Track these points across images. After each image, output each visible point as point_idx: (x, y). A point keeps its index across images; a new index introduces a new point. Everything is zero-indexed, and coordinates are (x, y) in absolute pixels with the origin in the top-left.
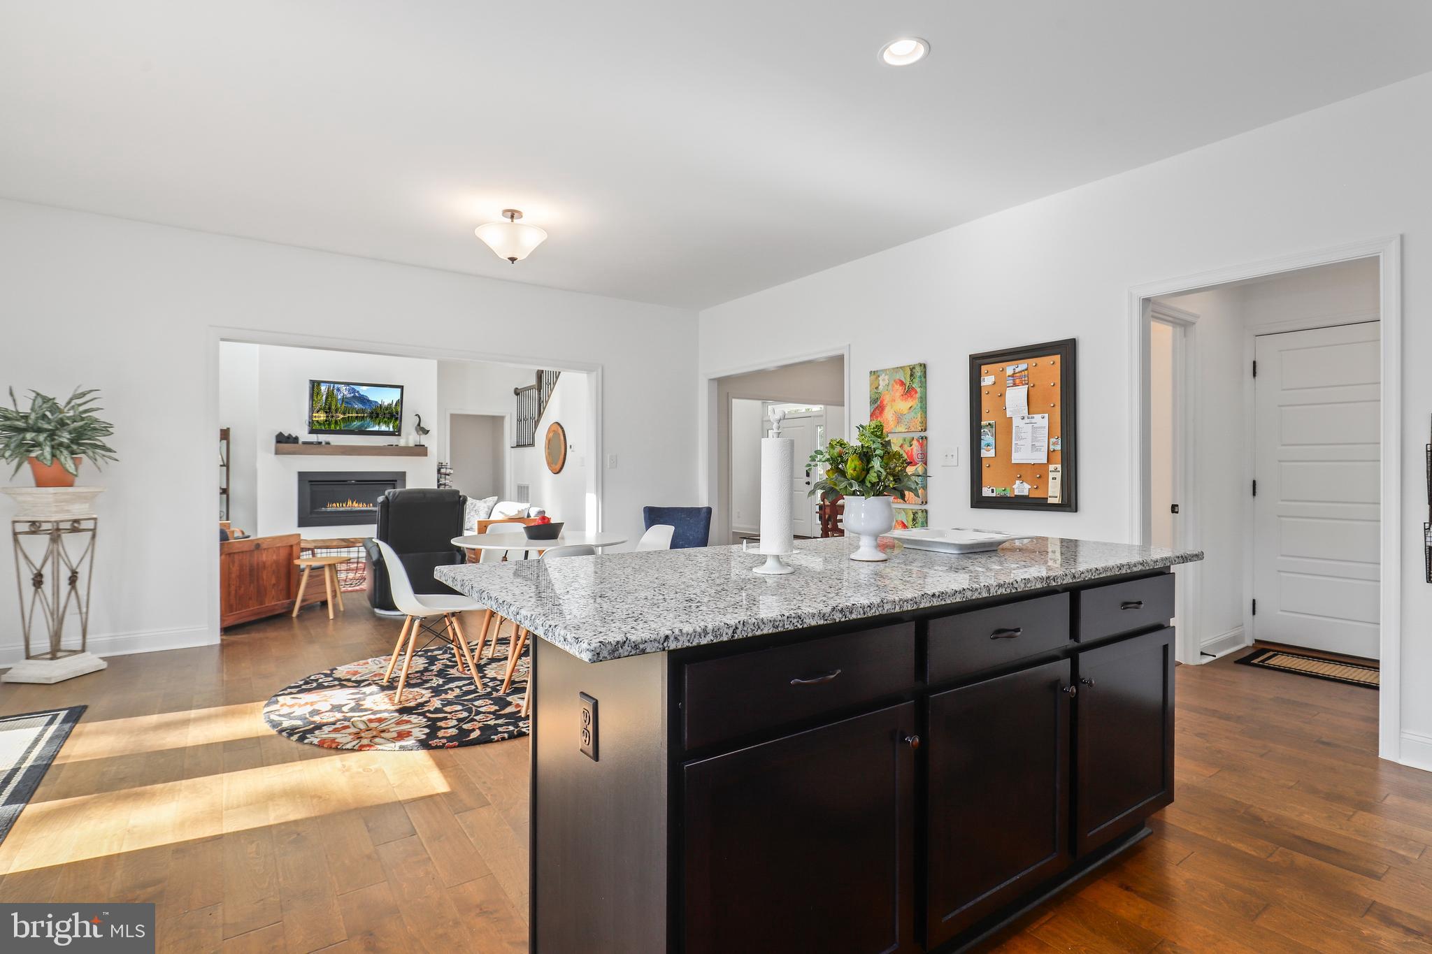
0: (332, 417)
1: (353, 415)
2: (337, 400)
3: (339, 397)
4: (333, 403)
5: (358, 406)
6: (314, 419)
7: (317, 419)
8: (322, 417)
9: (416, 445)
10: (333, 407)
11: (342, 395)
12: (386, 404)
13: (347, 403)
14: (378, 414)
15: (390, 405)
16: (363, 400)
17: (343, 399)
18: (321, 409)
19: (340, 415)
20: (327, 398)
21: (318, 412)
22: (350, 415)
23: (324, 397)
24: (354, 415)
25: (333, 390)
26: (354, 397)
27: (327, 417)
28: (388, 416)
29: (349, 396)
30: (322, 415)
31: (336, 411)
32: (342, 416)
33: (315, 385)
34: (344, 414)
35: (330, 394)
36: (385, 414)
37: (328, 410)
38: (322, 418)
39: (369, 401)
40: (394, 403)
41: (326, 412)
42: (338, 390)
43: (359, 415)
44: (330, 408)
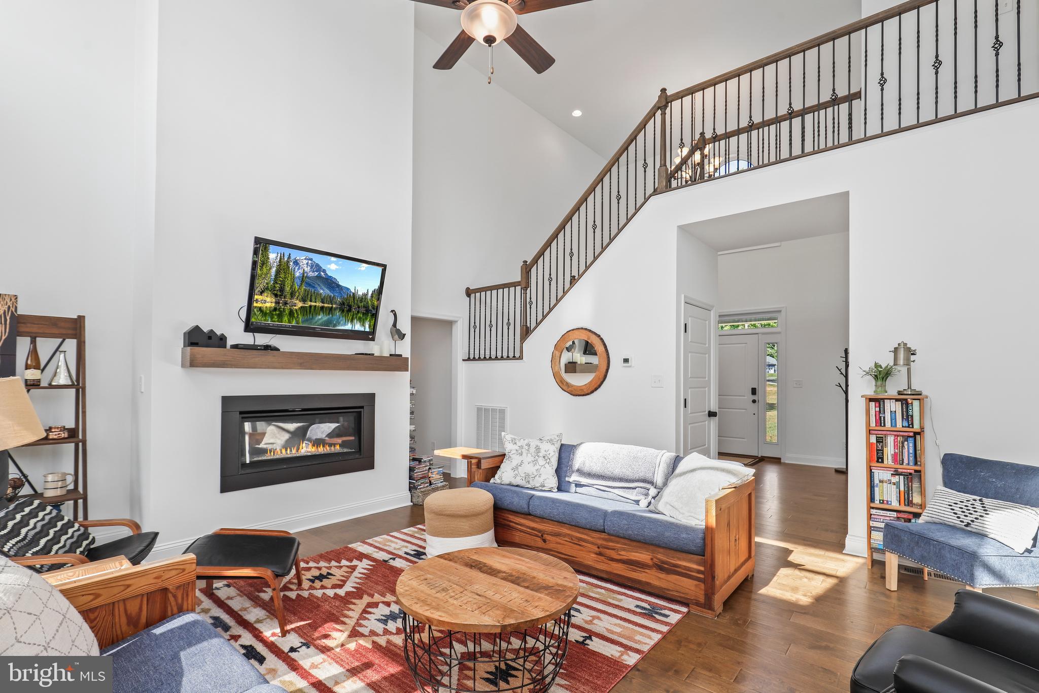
0: (286, 303)
1: (317, 304)
2: (294, 278)
3: (297, 274)
4: (288, 283)
5: (324, 291)
6: (255, 304)
7: (259, 305)
8: (267, 301)
9: (391, 355)
10: (287, 289)
11: (301, 271)
12: (360, 293)
13: (309, 284)
14: (350, 307)
15: (366, 295)
16: (331, 283)
17: (304, 278)
18: (267, 289)
19: (297, 302)
20: (278, 273)
21: (262, 293)
22: (313, 304)
23: (274, 270)
24: (319, 304)
25: (288, 262)
26: (319, 277)
27: (277, 303)
28: (363, 310)
29: (311, 274)
30: (268, 299)
31: (292, 295)
32: (300, 304)
33: (261, 245)
34: (304, 300)
35: (283, 267)
36: (359, 307)
37: (278, 293)
38: (268, 305)
39: (338, 286)
40: (370, 293)
41: (276, 295)
42: (296, 263)
43: (326, 305)
44: (282, 290)
